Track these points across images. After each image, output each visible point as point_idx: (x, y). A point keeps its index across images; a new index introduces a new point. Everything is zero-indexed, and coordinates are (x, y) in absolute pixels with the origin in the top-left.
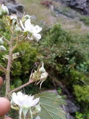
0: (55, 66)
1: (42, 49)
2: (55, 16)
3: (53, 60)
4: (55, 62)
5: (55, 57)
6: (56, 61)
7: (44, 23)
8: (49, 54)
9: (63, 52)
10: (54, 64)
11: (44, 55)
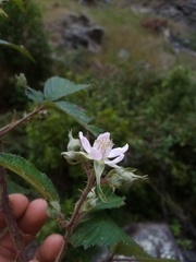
0: (169, 166)
1: (142, 123)
2: (173, 53)
3: (166, 151)
4: (171, 158)
5: (170, 144)
6: (172, 154)
7: (147, 66)
8: (158, 137)
9: (190, 134)
10: (167, 160)
11: (145, 139)
